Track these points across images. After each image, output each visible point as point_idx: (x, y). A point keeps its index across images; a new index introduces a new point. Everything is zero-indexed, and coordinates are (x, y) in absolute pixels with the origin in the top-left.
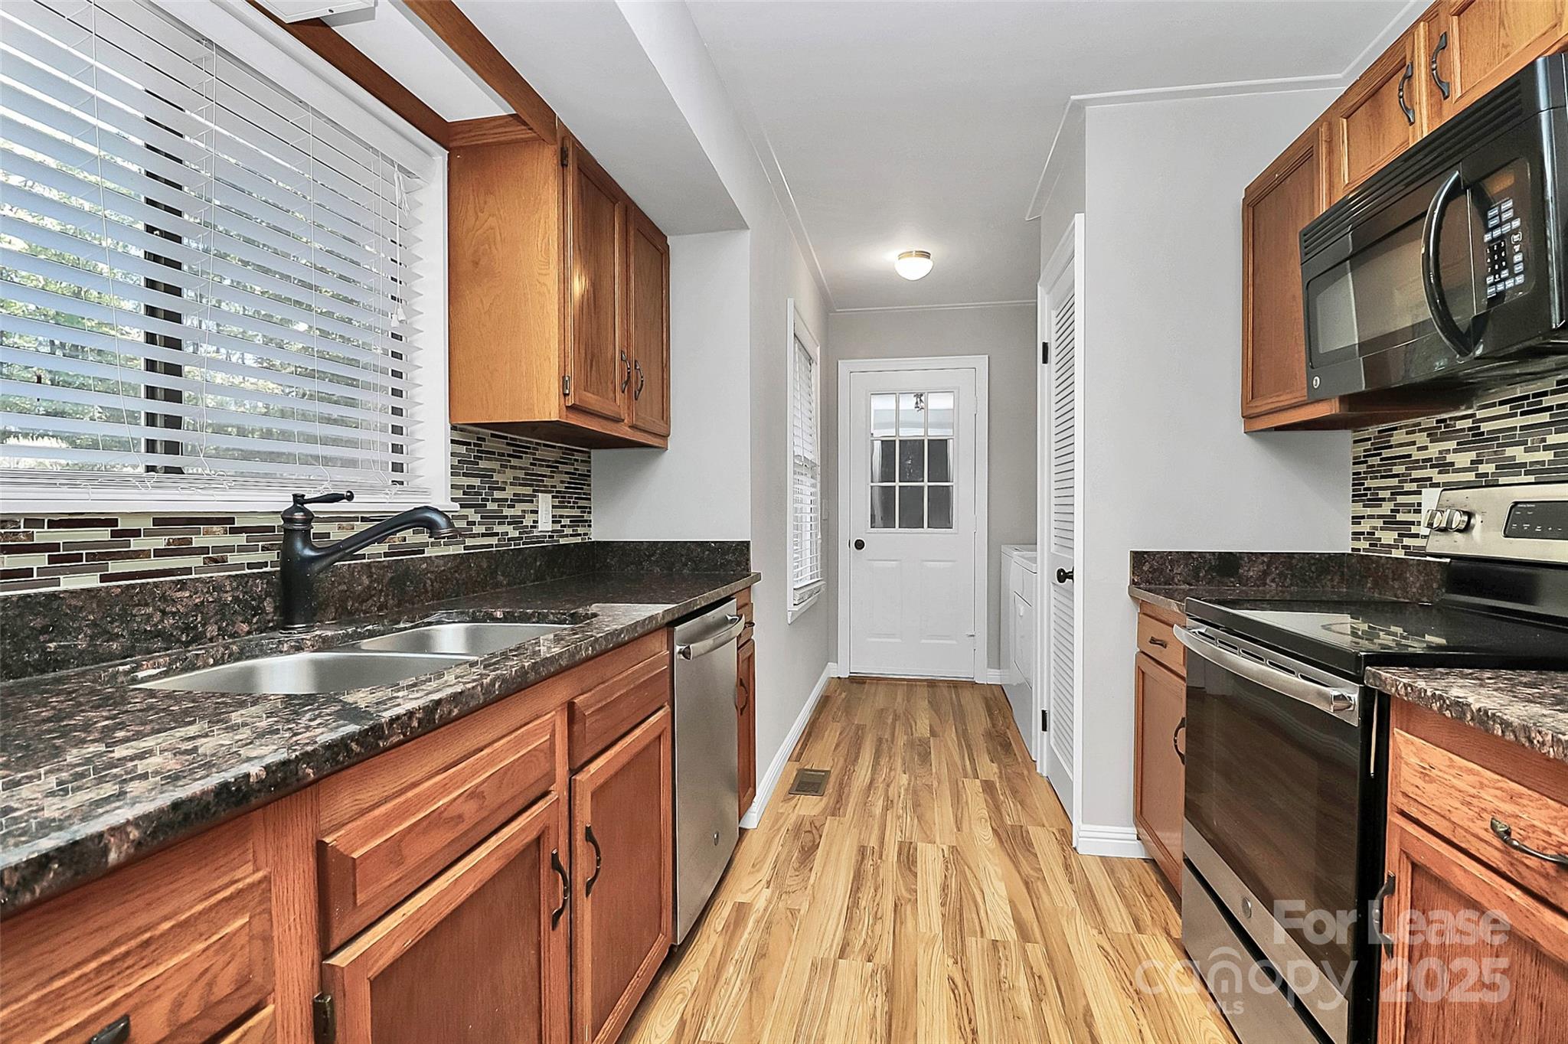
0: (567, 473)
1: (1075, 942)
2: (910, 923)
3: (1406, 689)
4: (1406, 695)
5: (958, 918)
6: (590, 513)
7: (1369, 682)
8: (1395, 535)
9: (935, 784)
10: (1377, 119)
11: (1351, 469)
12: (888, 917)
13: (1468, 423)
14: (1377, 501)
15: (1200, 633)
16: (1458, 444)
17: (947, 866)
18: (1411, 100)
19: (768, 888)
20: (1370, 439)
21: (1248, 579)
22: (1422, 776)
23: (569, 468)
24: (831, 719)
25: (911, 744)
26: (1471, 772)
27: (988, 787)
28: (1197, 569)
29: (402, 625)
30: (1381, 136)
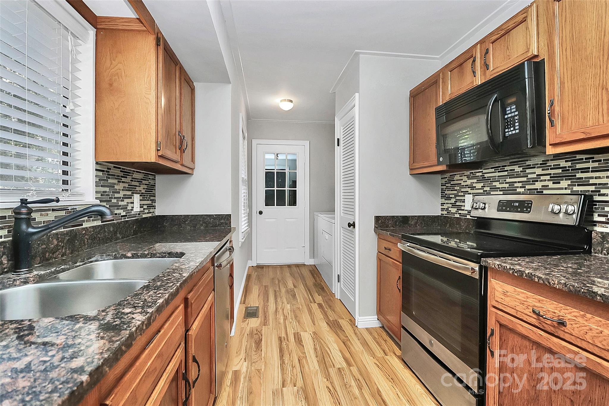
0: (146, 184)
1: (367, 363)
2: (306, 367)
3: (498, 266)
4: (499, 268)
5: (323, 361)
6: (155, 202)
7: (483, 264)
8: (456, 209)
9: (301, 307)
10: (462, 73)
11: (440, 187)
12: (297, 366)
13: (480, 174)
14: (449, 198)
15: (407, 246)
16: (477, 180)
17: (314, 340)
18: (475, 68)
19: (245, 361)
20: (447, 178)
21: (411, 225)
22: (504, 295)
23: (147, 182)
24: (253, 284)
25: (287, 292)
26: (523, 293)
27: (320, 306)
28: (396, 222)
29: (78, 264)
30: (463, 79)
